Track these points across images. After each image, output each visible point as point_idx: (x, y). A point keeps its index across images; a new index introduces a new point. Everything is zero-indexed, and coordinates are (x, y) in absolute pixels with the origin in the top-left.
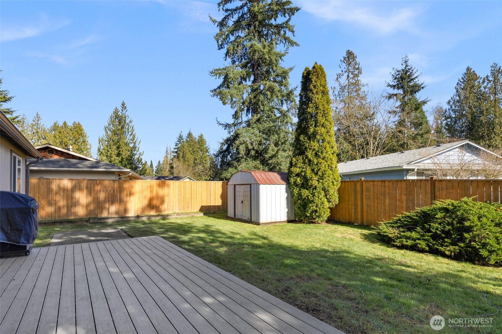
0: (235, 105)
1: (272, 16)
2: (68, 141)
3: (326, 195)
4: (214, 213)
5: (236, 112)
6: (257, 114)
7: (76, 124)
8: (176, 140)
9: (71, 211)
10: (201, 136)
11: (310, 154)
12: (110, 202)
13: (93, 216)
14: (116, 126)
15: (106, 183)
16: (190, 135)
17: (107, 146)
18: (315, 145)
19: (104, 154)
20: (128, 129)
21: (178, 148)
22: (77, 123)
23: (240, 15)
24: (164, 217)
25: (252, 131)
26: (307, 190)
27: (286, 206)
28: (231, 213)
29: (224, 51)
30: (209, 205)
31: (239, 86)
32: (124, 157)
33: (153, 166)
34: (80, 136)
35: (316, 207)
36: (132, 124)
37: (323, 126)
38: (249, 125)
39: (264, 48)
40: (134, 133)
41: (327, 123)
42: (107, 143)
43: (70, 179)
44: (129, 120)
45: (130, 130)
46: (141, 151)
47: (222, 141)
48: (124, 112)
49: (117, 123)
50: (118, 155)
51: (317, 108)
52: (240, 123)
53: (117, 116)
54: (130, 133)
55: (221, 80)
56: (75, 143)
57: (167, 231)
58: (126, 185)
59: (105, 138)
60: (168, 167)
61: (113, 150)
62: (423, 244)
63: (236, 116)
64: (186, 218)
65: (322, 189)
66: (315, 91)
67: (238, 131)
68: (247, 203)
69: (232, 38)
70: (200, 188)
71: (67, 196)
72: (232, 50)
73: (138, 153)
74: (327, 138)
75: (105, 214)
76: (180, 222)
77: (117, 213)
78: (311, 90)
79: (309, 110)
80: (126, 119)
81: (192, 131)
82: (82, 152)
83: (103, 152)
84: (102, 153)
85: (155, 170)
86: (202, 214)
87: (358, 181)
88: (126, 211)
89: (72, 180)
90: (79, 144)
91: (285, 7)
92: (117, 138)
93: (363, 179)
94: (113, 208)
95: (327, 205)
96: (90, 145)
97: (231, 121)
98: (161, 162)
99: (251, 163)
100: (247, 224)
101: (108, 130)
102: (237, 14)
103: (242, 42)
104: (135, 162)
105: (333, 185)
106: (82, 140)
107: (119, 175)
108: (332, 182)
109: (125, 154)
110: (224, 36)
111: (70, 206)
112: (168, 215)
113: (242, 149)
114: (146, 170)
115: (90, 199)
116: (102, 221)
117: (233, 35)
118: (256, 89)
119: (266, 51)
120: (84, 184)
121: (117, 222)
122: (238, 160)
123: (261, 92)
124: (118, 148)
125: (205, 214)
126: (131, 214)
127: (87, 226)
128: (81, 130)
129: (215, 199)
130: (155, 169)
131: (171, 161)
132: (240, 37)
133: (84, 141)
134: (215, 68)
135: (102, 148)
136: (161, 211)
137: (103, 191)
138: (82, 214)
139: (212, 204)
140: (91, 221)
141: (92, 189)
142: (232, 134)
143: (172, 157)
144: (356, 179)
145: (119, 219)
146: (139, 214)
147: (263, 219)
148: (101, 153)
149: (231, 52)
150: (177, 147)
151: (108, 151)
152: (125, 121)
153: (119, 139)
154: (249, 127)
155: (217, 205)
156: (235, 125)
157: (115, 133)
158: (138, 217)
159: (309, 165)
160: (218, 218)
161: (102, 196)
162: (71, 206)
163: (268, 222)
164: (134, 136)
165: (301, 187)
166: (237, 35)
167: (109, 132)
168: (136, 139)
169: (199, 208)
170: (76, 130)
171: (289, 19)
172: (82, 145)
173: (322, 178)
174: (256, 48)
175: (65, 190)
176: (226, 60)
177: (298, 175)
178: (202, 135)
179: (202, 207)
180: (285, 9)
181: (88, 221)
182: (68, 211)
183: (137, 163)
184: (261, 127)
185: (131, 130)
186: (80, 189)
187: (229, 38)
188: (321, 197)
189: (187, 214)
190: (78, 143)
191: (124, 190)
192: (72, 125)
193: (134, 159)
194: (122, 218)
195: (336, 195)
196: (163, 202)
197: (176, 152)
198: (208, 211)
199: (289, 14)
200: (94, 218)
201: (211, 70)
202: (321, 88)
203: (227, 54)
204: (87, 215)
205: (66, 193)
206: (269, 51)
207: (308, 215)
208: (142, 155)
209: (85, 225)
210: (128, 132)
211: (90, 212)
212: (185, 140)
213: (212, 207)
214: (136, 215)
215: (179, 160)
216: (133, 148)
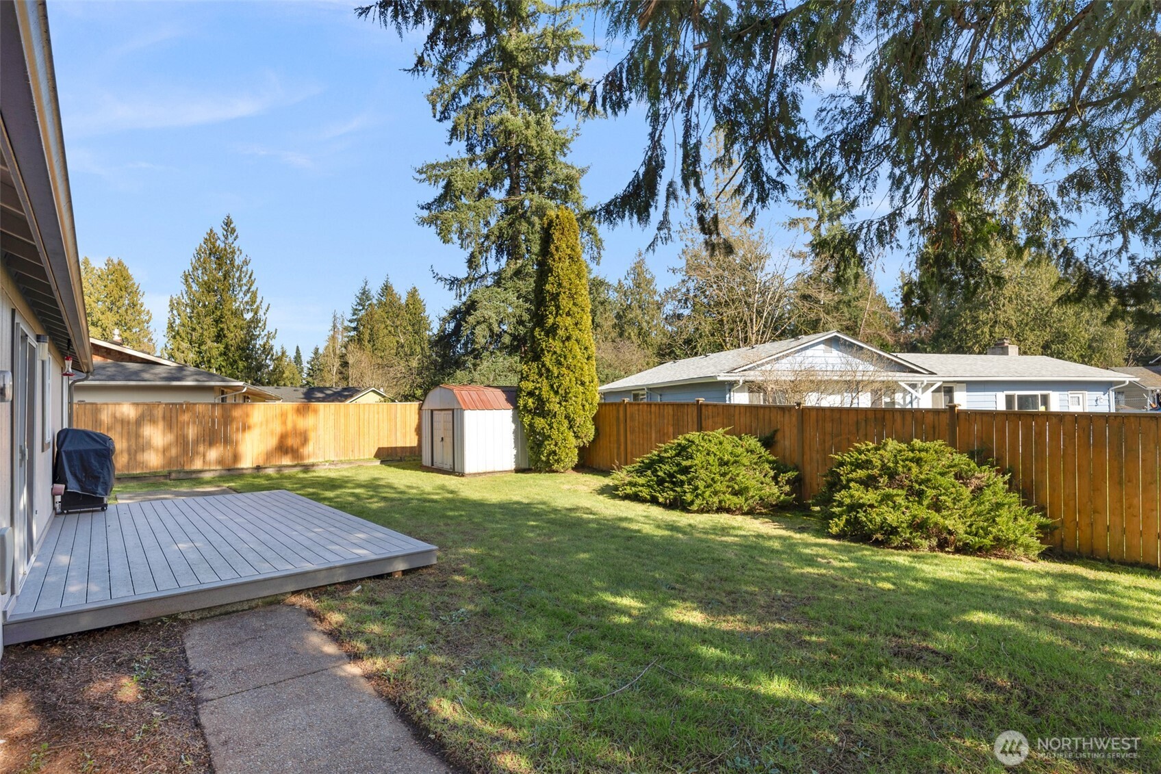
0: (469, 240)
1: (547, 58)
2: (93, 305)
3: (571, 427)
4: (401, 460)
5: (472, 255)
6: (516, 259)
7: (113, 265)
8: (353, 301)
9: (135, 459)
10: (413, 293)
11: (548, 359)
12: (207, 443)
13: (175, 469)
14: (211, 272)
15: (199, 408)
16: (387, 289)
17: (190, 317)
18: (556, 345)
19: (183, 335)
20: (240, 279)
21: (358, 320)
22: (116, 261)
23: (482, 52)
24: (307, 468)
25: (503, 296)
26: (544, 417)
27: (513, 445)
28: (426, 460)
29: (449, 124)
30: (394, 446)
31: (477, 203)
32: (230, 343)
33: (303, 358)
34: (124, 293)
35: (556, 445)
36: (250, 267)
37: (568, 314)
38: (498, 283)
39: (527, 127)
40: (253, 288)
41: (575, 309)
42: (188, 310)
43: (134, 404)
44: (242, 258)
45: (244, 281)
46: (270, 328)
47: (445, 314)
48: (230, 240)
49: (214, 266)
50: (219, 337)
51: (560, 285)
52: (483, 277)
53: (213, 251)
54: (244, 288)
55: (438, 191)
56: (111, 310)
57: (304, 487)
58: (237, 413)
59: (186, 300)
60: (337, 363)
61: (205, 327)
62: (645, 493)
63: (472, 262)
64: (346, 470)
65: (566, 417)
66: (557, 257)
67: (475, 297)
68: (448, 440)
69: (466, 100)
70: (376, 416)
71: (128, 433)
72: (463, 125)
73: (263, 334)
74: (576, 334)
75: (198, 465)
76: (333, 475)
77: (220, 461)
78: (552, 255)
79: (548, 287)
80: (236, 257)
81: (391, 281)
82: (129, 328)
83: (181, 331)
84: (178, 333)
85: (305, 370)
86: (378, 463)
87: (620, 404)
88: (236, 457)
89: (137, 404)
90: (122, 311)
91: (572, 43)
92: (214, 299)
93: (627, 400)
94: (213, 454)
95: (573, 442)
96: (148, 312)
97: (462, 272)
98: (321, 351)
99: (501, 359)
100: (447, 477)
101: (191, 280)
102: (475, 49)
103: (485, 109)
104: (256, 353)
105: (584, 410)
106: (127, 302)
107: (223, 393)
108: (583, 406)
109: (234, 336)
110: (446, 96)
111: (133, 451)
112: (313, 465)
113: (482, 332)
114: (283, 373)
115: (170, 437)
116: (194, 476)
117: (465, 94)
118: (515, 209)
119: (530, 133)
120: (159, 412)
121: (221, 477)
122: (477, 354)
123: (523, 216)
124: (217, 321)
125: (382, 462)
126: (247, 463)
127: (166, 484)
128: (127, 278)
129: (405, 435)
130: (306, 366)
131: (344, 351)
132: (483, 98)
133: (133, 305)
134: (428, 163)
135: (178, 322)
136: (302, 458)
137: (194, 423)
138: (155, 464)
139: (400, 444)
140: (173, 476)
141: (174, 420)
142: (464, 299)
143: (346, 339)
144: (617, 400)
145: (224, 472)
146: (261, 463)
147: (470, 466)
148: (176, 335)
149: (463, 128)
150: (355, 317)
151: (194, 330)
152: (232, 260)
153: (221, 302)
154: (499, 287)
155: (408, 445)
156: (470, 280)
157: (208, 288)
158: (258, 468)
159: (547, 378)
160: (404, 468)
161: (192, 432)
162: (136, 452)
163: (480, 471)
164: (254, 295)
165: (535, 413)
166: (476, 93)
167: (194, 285)
168: (258, 303)
169: (374, 451)
170: (114, 278)
171: (581, 67)
172: (129, 312)
173: (565, 398)
174: (510, 128)
175: (124, 422)
176: (450, 143)
177: (531, 394)
178: (416, 291)
179: (379, 449)
180: (570, 48)
181: (168, 476)
182: (130, 459)
183: (260, 356)
184: (522, 287)
185: (248, 282)
186: (153, 421)
187: (460, 99)
188: (562, 429)
189: (350, 462)
190: (119, 308)
191: (232, 421)
192: (103, 267)
193: (254, 346)
194: (229, 470)
195: (590, 426)
196: (305, 441)
197: (355, 329)
198: (389, 457)
199: (579, 57)
200: (179, 472)
201: (419, 166)
202: (569, 251)
203: (454, 132)
204: (163, 467)
205: (126, 428)
206: (538, 133)
207: (544, 459)
208: (274, 337)
209: (163, 483)
210: (241, 286)
211: (170, 462)
212: (375, 301)
213: (399, 451)
214: (255, 466)
215: (362, 348)
216: (252, 322)
